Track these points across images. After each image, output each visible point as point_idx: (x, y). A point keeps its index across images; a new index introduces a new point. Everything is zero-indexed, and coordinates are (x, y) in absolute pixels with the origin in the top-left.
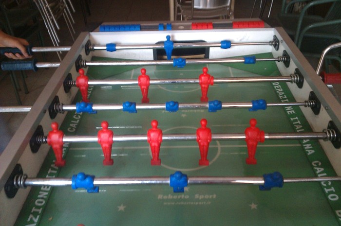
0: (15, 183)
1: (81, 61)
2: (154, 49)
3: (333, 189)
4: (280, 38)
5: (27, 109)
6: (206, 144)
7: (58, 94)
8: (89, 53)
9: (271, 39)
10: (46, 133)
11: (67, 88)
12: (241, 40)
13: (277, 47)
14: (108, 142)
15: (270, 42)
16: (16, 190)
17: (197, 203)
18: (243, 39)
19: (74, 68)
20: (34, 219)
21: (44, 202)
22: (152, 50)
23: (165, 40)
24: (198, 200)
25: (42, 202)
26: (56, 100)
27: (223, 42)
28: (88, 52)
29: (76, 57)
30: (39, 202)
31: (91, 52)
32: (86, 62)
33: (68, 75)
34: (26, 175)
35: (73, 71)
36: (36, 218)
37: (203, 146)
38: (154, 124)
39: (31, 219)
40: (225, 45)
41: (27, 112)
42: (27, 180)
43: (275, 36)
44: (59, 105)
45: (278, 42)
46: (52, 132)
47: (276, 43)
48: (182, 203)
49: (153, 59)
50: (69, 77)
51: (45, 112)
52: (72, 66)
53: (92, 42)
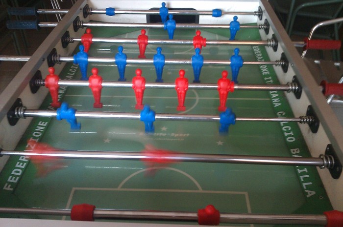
0: (16, 113)
1: (78, 22)
2: (147, 15)
3: (291, 133)
4: (263, 8)
5: (27, 59)
6: (183, 92)
7: (56, 47)
8: (87, 16)
9: (257, 9)
10: (44, 77)
11: (65, 44)
12: (228, 10)
13: (260, 17)
14: (97, 87)
15: (255, 12)
16: (17, 120)
17: (172, 139)
18: (230, 9)
19: (72, 26)
20: (31, 146)
21: (41, 134)
22: (146, 15)
23: (160, 6)
24: (173, 137)
25: (38, 134)
26: (54, 52)
27: (214, 11)
28: (85, 16)
29: (73, 18)
30: (36, 134)
31: (88, 16)
32: (83, 22)
33: (66, 33)
34: (25, 107)
35: (71, 30)
36: (33, 146)
37: (181, 93)
38: (138, 72)
39: (29, 146)
40: (216, 13)
41: (26, 62)
42: (26, 111)
43: (260, 7)
44: (57, 56)
45: (262, 12)
46: (49, 76)
47: (260, 13)
48: (160, 139)
49: (146, 22)
50: (67, 34)
51: (44, 60)
52: (70, 25)
53: (90, 7)
